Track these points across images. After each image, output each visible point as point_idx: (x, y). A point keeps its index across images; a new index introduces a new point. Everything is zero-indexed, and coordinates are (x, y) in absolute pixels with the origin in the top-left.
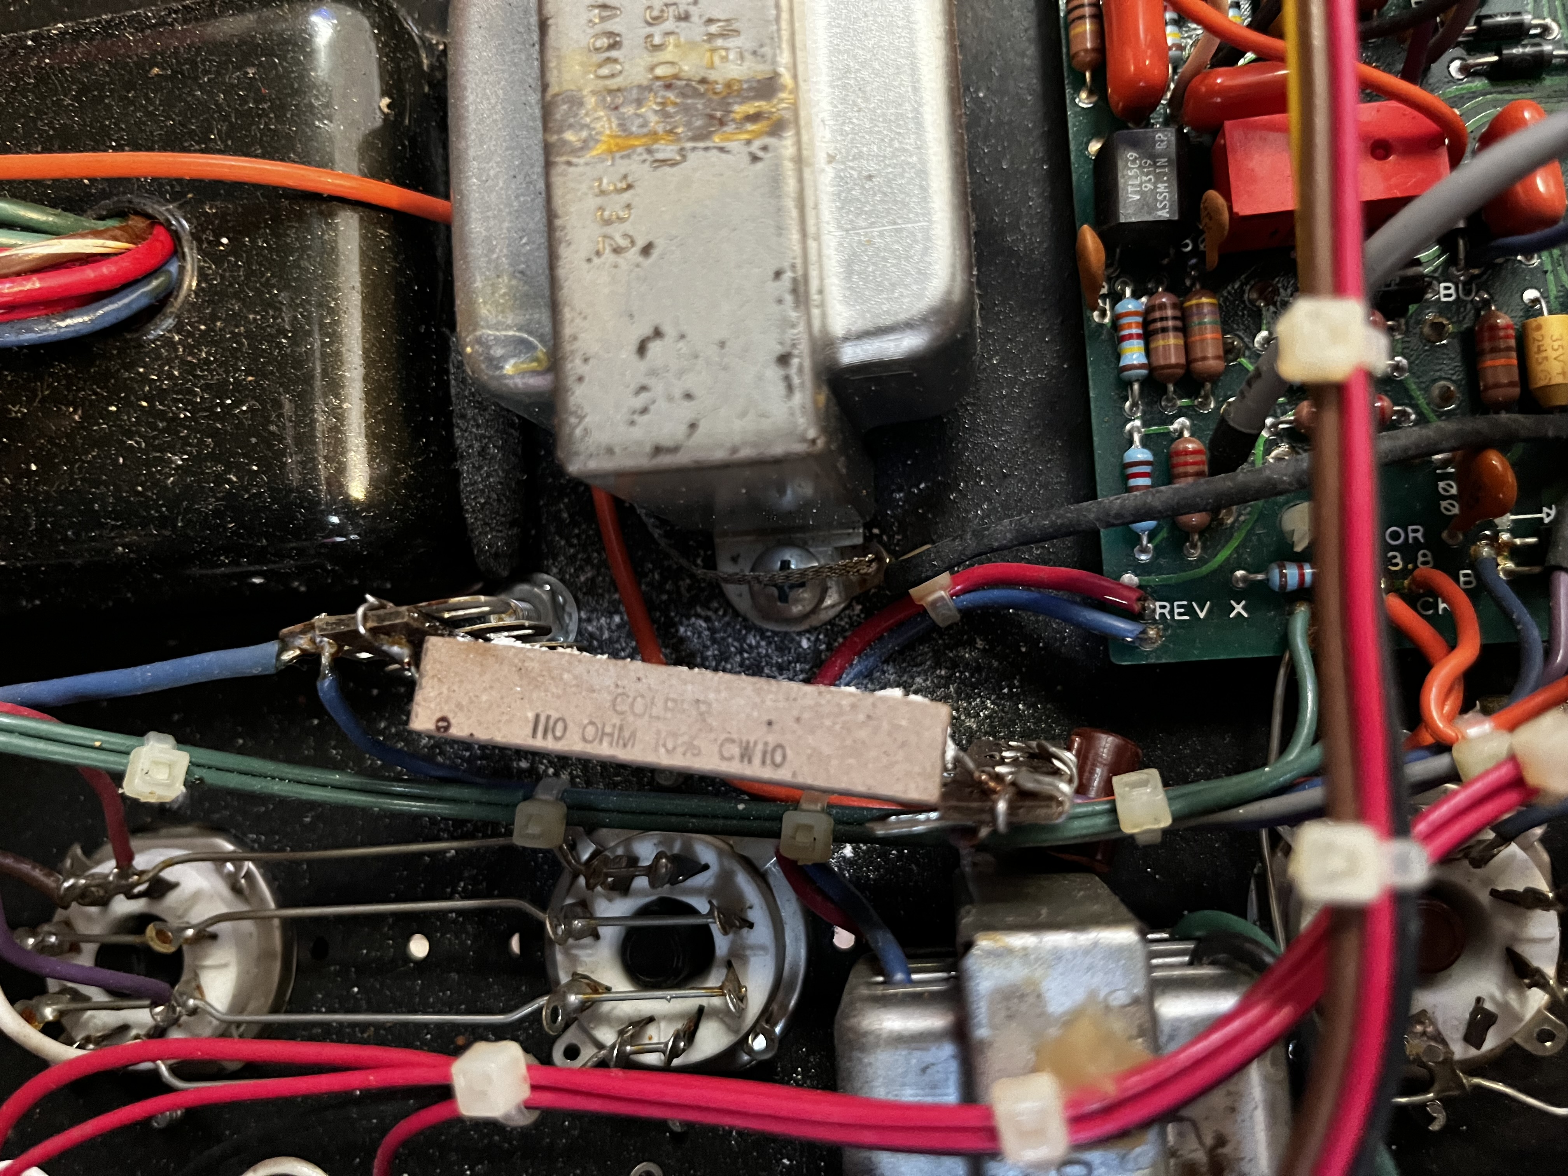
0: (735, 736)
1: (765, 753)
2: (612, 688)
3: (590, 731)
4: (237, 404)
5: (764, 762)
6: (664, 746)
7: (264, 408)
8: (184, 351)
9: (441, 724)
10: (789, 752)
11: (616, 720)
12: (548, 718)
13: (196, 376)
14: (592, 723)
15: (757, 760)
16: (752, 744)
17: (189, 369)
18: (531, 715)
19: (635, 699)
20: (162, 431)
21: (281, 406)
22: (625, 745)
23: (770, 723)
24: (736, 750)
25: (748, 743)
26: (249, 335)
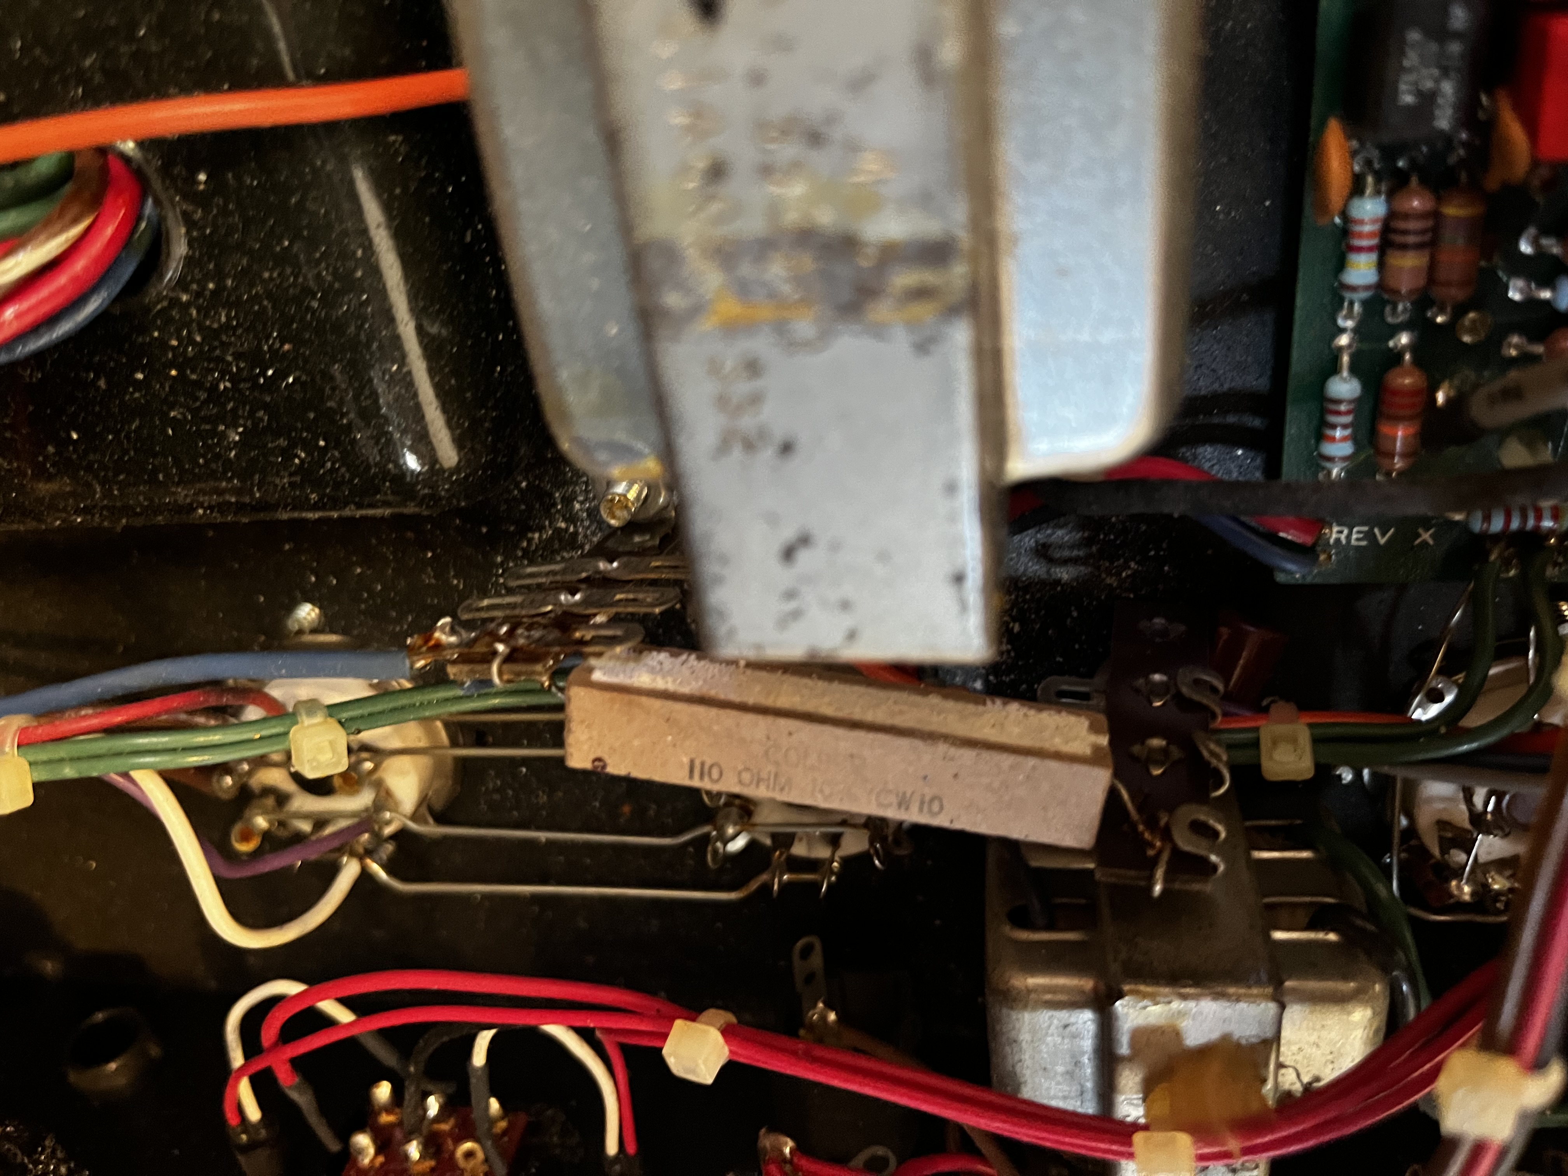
0: (891, 786)
1: (922, 803)
2: (764, 740)
3: (746, 777)
4: (280, 375)
5: (921, 810)
6: (821, 791)
7: (313, 380)
8: (198, 312)
9: (596, 763)
10: (945, 803)
11: (771, 768)
12: (703, 764)
13: (223, 343)
14: (747, 769)
15: (915, 808)
16: (908, 795)
17: (211, 335)
18: (686, 760)
19: (787, 750)
20: (206, 402)
21: (332, 378)
22: (782, 789)
23: (925, 778)
24: (893, 799)
25: (904, 794)
26: (269, 295)
